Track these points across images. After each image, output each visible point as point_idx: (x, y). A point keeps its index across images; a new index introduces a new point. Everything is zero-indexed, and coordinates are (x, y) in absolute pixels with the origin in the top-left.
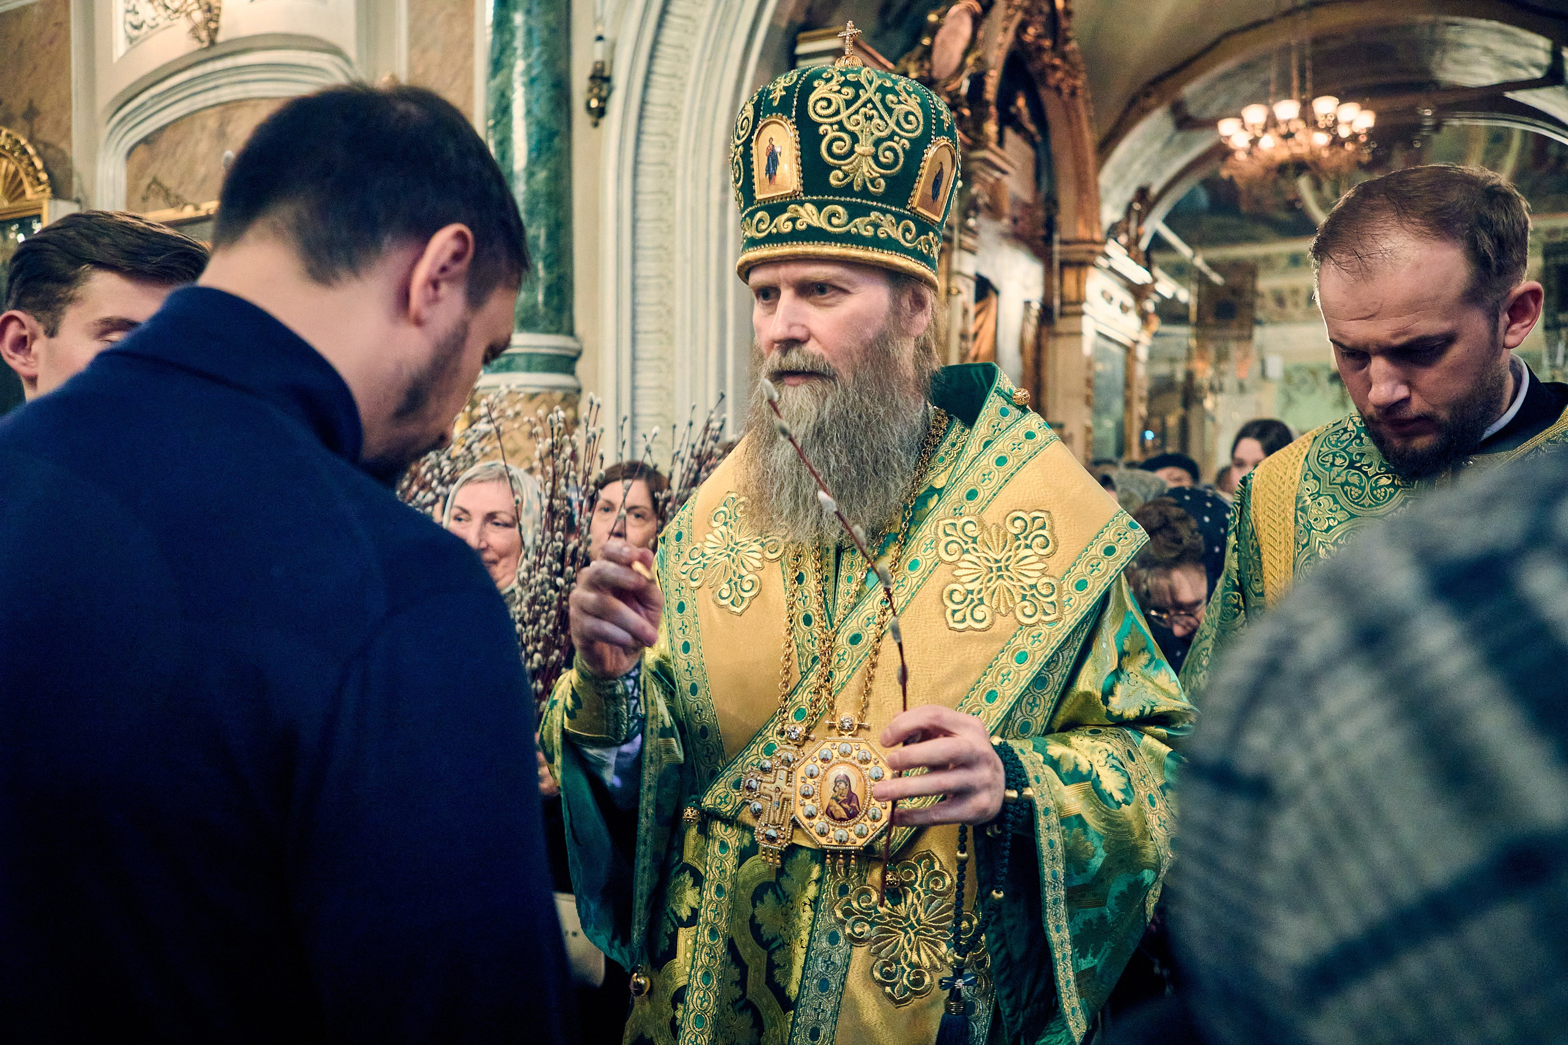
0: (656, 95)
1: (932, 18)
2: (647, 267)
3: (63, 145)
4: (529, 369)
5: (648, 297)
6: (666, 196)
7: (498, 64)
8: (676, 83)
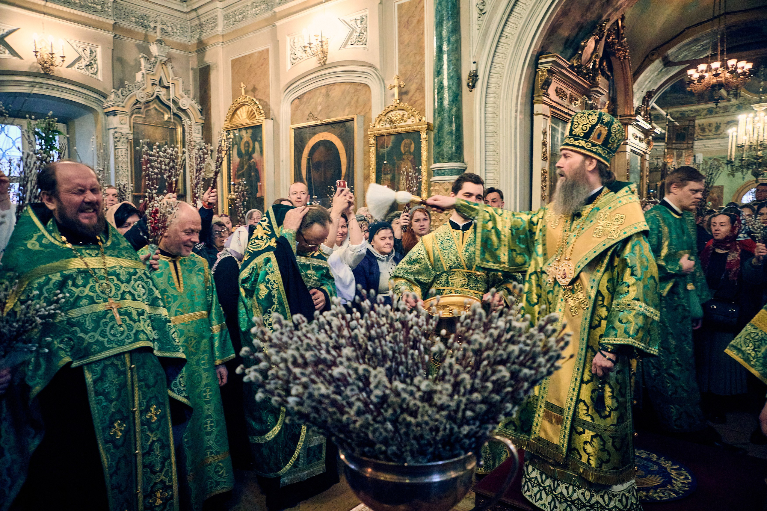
0: (492, 80)
1: (583, 44)
2: (490, 139)
3: (266, 100)
4: (451, 175)
5: (490, 149)
6: (496, 115)
7: (438, 72)
8: (499, 76)
